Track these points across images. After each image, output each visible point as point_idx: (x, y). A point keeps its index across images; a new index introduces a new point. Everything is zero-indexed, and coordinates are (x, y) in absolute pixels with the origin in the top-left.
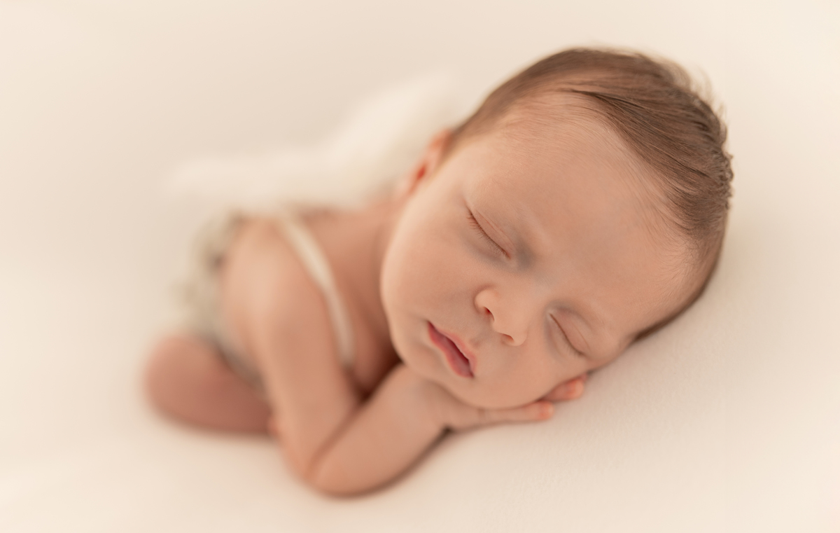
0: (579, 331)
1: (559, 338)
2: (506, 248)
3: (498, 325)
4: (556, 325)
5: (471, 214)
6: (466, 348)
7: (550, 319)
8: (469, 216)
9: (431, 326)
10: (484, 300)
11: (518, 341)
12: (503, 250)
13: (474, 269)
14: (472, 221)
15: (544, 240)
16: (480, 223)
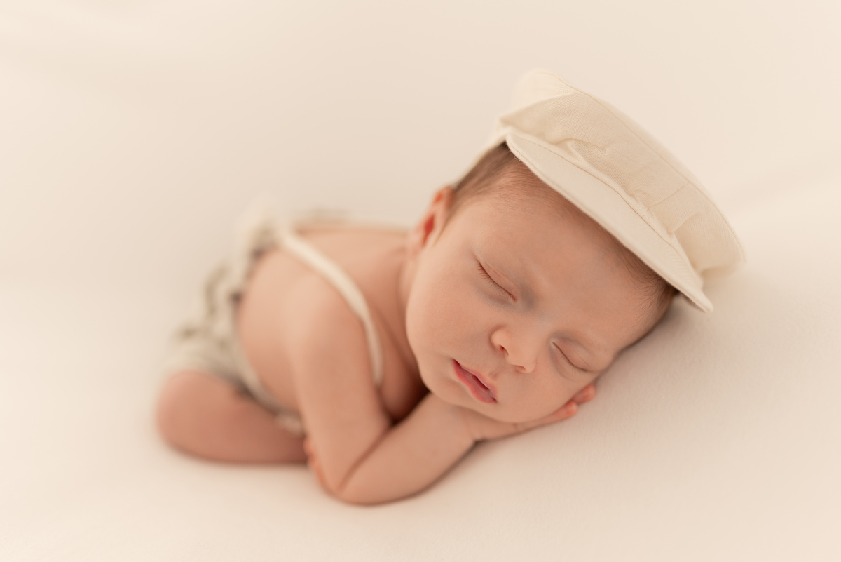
0: (579, 355)
1: (563, 361)
2: (512, 293)
3: (512, 359)
4: (559, 352)
5: (481, 266)
6: (487, 379)
7: (554, 347)
8: (480, 268)
9: (457, 364)
10: (499, 339)
11: (529, 369)
12: (510, 294)
13: (487, 314)
14: (481, 272)
15: (543, 283)
16: (489, 273)
